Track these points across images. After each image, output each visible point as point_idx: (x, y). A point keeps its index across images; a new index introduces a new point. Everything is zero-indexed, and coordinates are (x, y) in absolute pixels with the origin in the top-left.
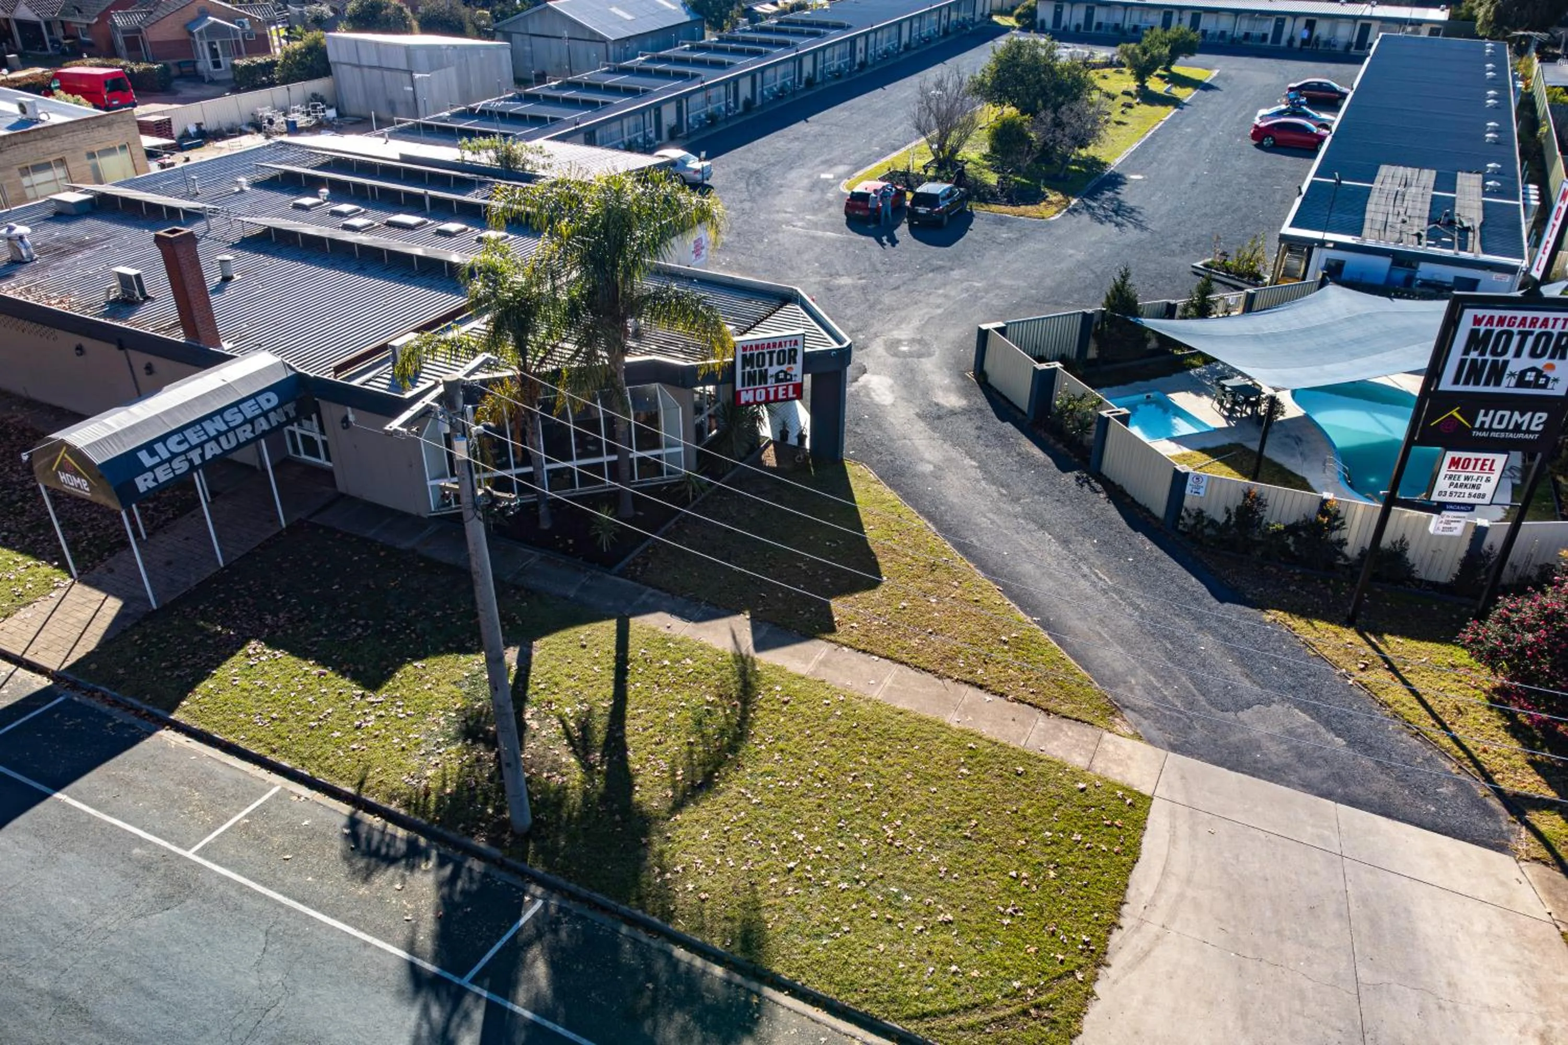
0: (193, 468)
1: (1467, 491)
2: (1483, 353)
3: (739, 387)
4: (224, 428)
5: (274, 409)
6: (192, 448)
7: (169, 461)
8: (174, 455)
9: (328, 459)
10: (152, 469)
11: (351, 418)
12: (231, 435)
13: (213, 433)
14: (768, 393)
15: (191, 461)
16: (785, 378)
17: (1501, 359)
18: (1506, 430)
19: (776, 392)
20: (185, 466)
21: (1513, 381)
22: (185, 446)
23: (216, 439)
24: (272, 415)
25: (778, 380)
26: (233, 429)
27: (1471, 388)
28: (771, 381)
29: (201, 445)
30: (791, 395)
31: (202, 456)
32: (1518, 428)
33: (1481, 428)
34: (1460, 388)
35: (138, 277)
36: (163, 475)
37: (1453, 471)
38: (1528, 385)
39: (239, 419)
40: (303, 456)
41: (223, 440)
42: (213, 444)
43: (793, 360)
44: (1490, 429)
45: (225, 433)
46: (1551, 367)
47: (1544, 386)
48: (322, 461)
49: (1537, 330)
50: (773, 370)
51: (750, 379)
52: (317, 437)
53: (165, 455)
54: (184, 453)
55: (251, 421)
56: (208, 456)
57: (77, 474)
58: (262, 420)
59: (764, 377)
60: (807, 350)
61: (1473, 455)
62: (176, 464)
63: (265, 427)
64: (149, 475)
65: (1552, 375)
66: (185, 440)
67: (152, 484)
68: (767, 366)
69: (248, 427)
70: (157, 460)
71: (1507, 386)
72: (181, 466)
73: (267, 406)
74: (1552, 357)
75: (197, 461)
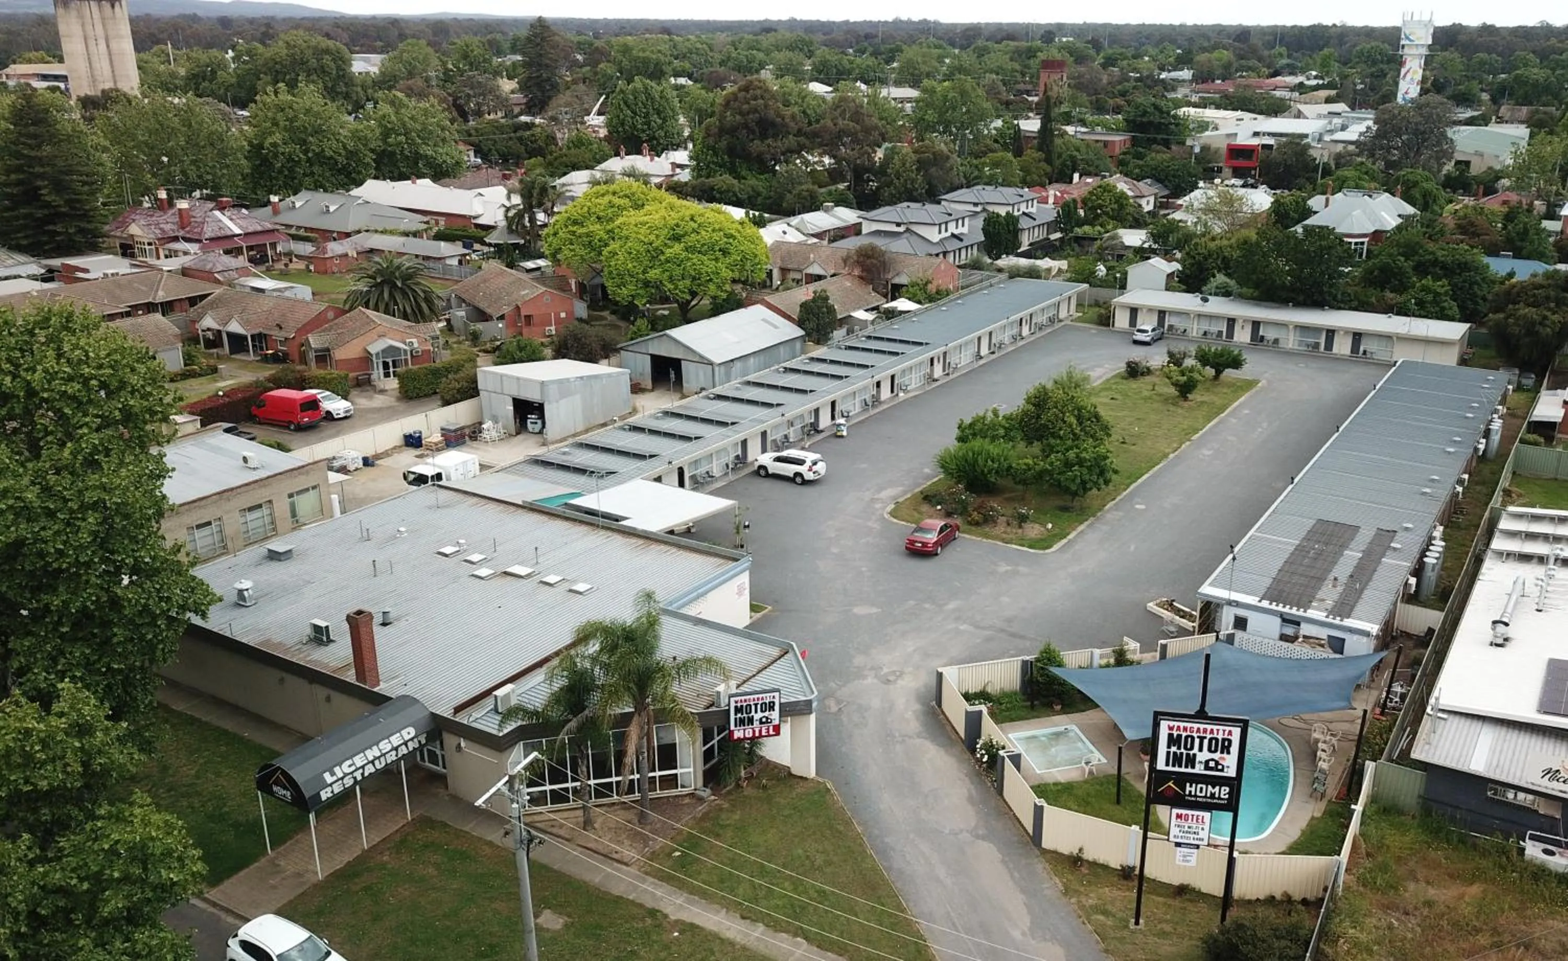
0: (356, 782)
1: (1192, 836)
2: (1179, 748)
3: (732, 727)
4: (378, 754)
5: (412, 739)
6: (357, 769)
7: (342, 779)
8: (346, 775)
9: (444, 767)
10: (331, 785)
11: (463, 744)
12: (382, 759)
13: (371, 758)
14: (754, 732)
15: (355, 778)
16: (764, 721)
17: (1191, 752)
18: (1205, 797)
19: (760, 731)
20: (351, 782)
21: (1202, 767)
22: (353, 768)
23: (372, 762)
24: (410, 744)
25: (761, 723)
26: (384, 755)
27: (1176, 769)
28: (756, 724)
29: (363, 767)
30: (771, 732)
31: (363, 774)
32: (1213, 795)
33: (1190, 795)
34: (1170, 768)
35: (327, 627)
36: (337, 788)
37: (1181, 822)
38: (1211, 769)
39: (389, 747)
40: (427, 764)
41: (377, 762)
42: (370, 765)
43: (772, 708)
44: (1196, 796)
45: (379, 758)
46: (1223, 759)
47: (1222, 770)
48: (439, 769)
49: (1209, 736)
50: (757, 716)
51: (741, 722)
52: (438, 752)
53: (340, 775)
54: (352, 773)
55: (396, 749)
56: (366, 774)
57: (285, 788)
58: (404, 747)
59: (751, 721)
60: (783, 701)
61: (1190, 812)
62: (345, 781)
63: (405, 752)
64: (329, 789)
65: (1225, 764)
66: (353, 764)
67: (330, 795)
68: (753, 713)
69: (394, 753)
70: (335, 778)
71: (1199, 769)
72: (349, 782)
73: (407, 737)
74: (1222, 752)
75: (359, 778)
